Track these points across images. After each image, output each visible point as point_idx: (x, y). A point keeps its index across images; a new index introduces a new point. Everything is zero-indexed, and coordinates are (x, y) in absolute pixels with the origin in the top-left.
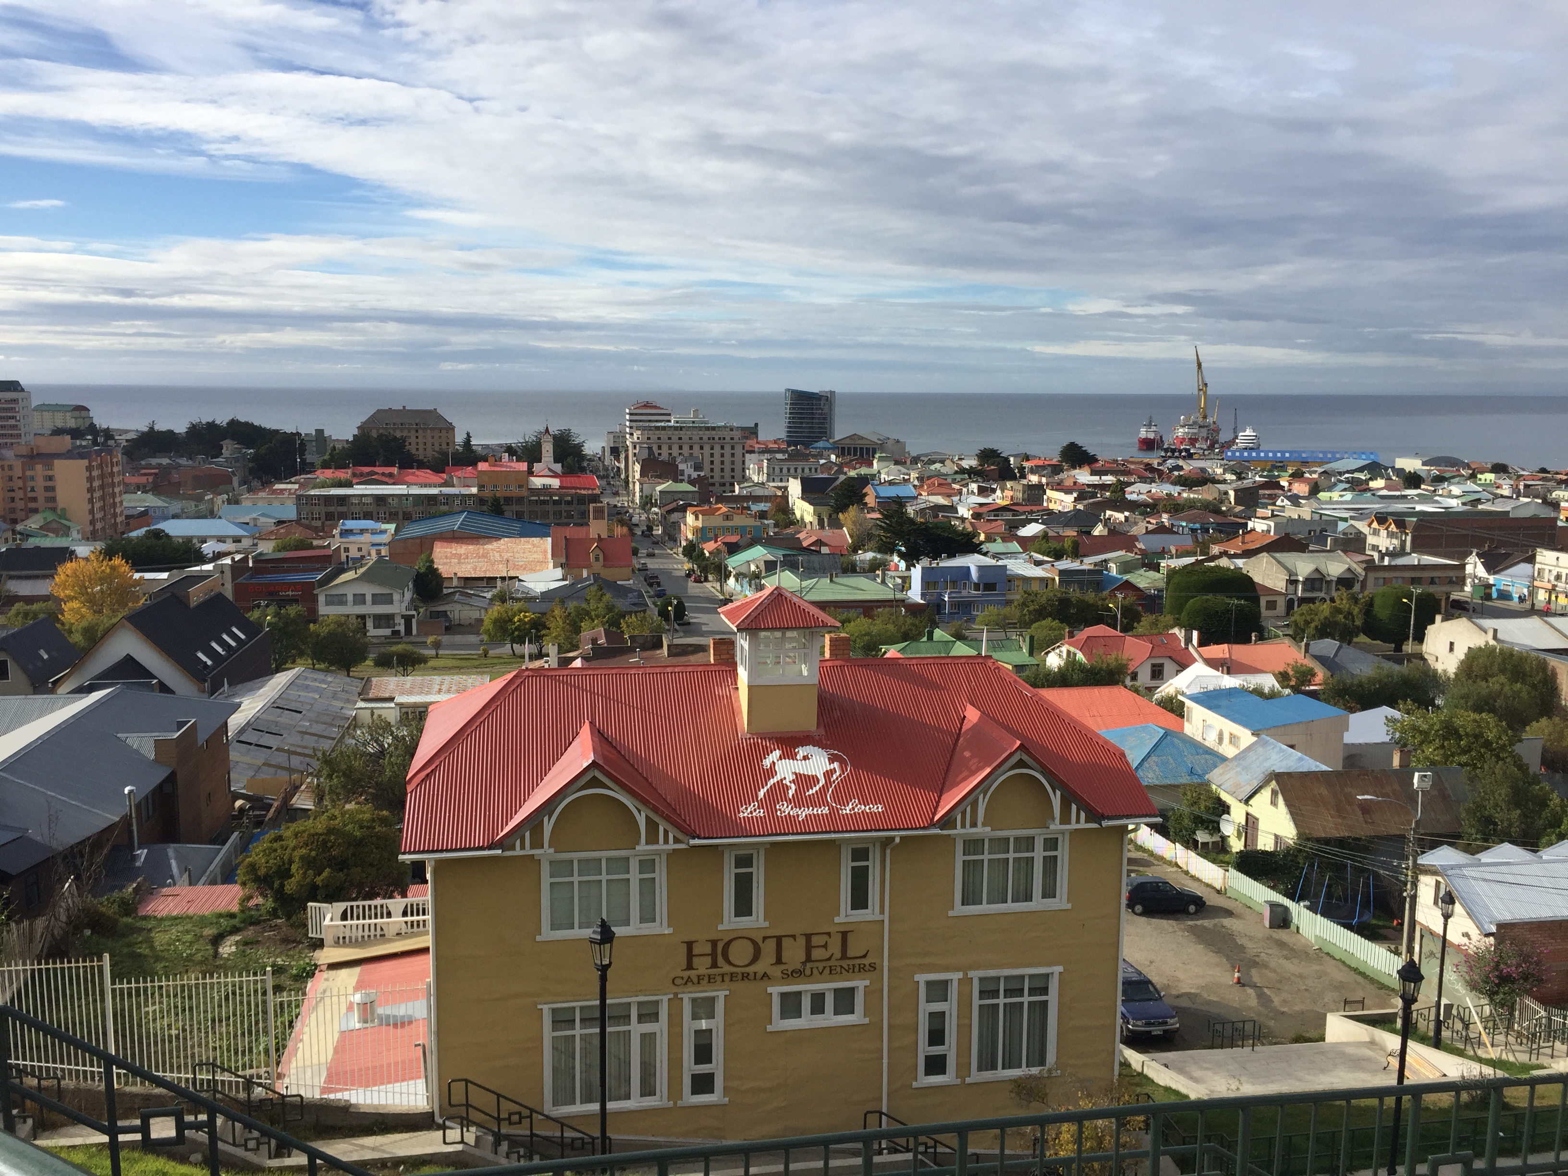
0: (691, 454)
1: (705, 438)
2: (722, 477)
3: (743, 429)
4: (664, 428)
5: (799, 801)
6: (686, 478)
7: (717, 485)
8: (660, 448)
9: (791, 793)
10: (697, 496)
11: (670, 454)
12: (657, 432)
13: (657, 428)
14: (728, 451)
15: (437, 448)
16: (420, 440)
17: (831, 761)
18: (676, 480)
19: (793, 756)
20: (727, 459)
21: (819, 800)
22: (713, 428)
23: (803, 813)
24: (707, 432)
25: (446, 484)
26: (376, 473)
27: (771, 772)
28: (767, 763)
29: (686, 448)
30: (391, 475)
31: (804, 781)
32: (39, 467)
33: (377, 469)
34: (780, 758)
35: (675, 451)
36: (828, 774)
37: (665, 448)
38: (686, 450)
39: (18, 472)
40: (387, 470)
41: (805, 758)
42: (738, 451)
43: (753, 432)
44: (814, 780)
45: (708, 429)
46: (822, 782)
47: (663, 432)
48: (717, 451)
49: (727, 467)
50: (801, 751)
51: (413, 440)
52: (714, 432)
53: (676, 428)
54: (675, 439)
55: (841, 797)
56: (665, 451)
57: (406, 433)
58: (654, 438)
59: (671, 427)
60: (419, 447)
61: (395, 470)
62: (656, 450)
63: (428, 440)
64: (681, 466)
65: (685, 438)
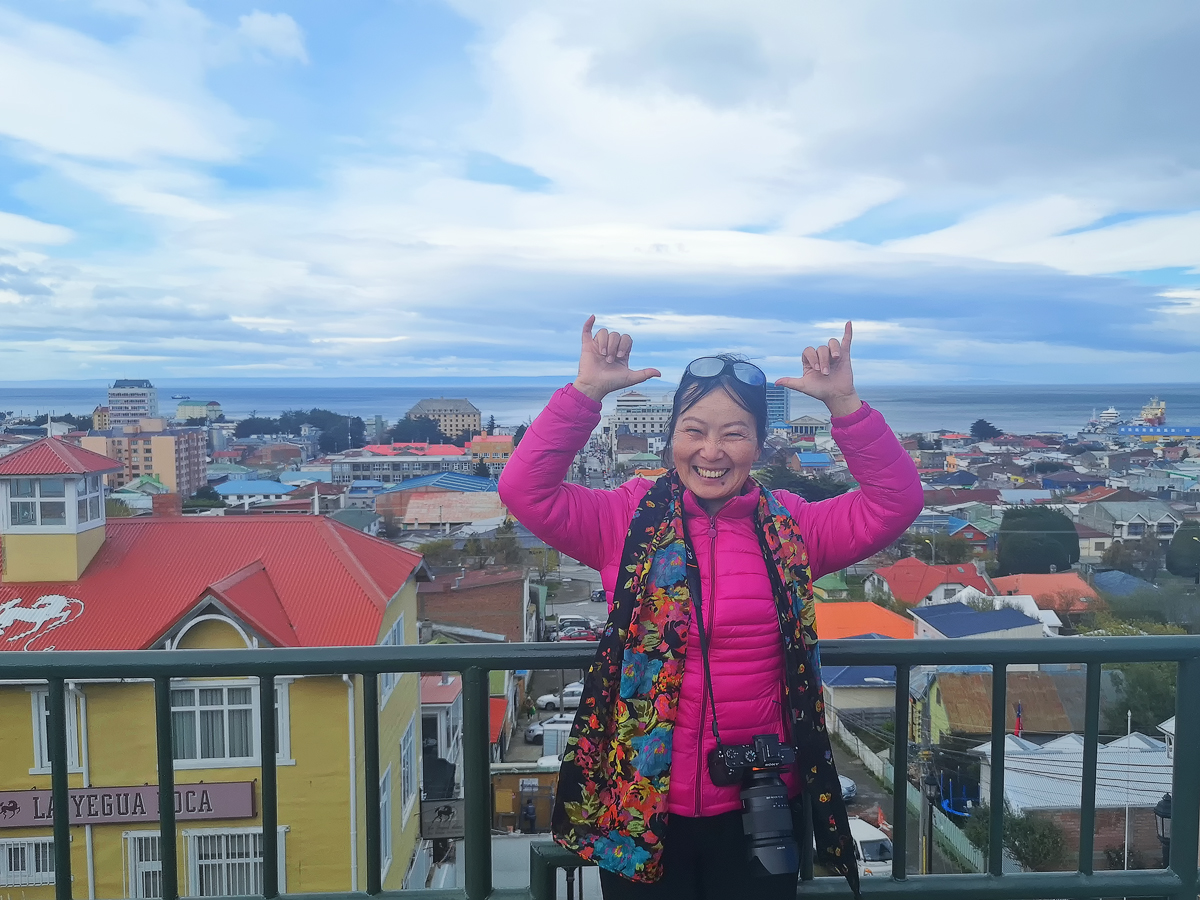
4: (639, 411)
6: (655, 449)
8: (636, 426)
10: (660, 463)
11: (644, 431)
12: (634, 414)
13: (636, 412)
15: (461, 428)
16: (448, 422)
17: (64, 610)
18: (645, 451)
26: (411, 448)
29: (656, 426)
30: (422, 449)
32: (141, 442)
33: (411, 445)
34: (15, 607)
35: (648, 429)
37: (640, 426)
39: (125, 445)
40: (419, 445)
41: (41, 606)
47: (639, 414)
50: (45, 599)
51: (442, 423)
53: (649, 410)
56: (640, 429)
57: (437, 417)
58: (631, 419)
59: (644, 411)
60: (449, 426)
61: (426, 445)
62: (632, 428)
63: (454, 423)
64: (650, 440)
65: (656, 419)
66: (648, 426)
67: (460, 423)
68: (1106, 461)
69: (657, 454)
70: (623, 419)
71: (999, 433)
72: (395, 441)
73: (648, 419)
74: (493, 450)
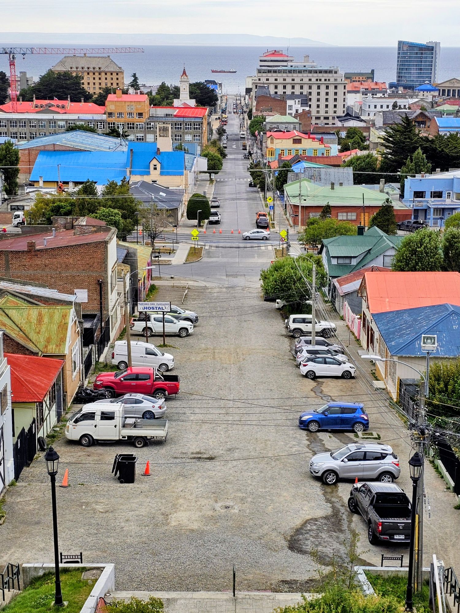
0: (301, 93)
1: (314, 80)
2: (327, 112)
4: (280, 72)
6: (293, 112)
7: (322, 118)
8: (276, 87)
11: (284, 93)
12: (275, 75)
14: (332, 90)
15: (103, 86)
16: (91, 80)
18: (284, 113)
20: (331, 97)
22: (321, 72)
24: (315, 75)
26: (53, 106)
29: (297, 87)
33: (52, 102)
35: (289, 91)
37: (280, 87)
40: (61, 103)
45: (316, 72)
47: (279, 75)
48: (323, 90)
49: (331, 103)
51: (85, 81)
52: (320, 75)
53: (290, 72)
54: (289, 80)
56: (280, 91)
57: (80, 75)
58: (272, 80)
59: (285, 72)
60: (92, 84)
62: (272, 90)
64: (289, 102)
65: (297, 80)
66: (289, 87)
67: (103, 81)
69: (295, 117)
70: (263, 80)
72: (37, 99)
74: (128, 110)
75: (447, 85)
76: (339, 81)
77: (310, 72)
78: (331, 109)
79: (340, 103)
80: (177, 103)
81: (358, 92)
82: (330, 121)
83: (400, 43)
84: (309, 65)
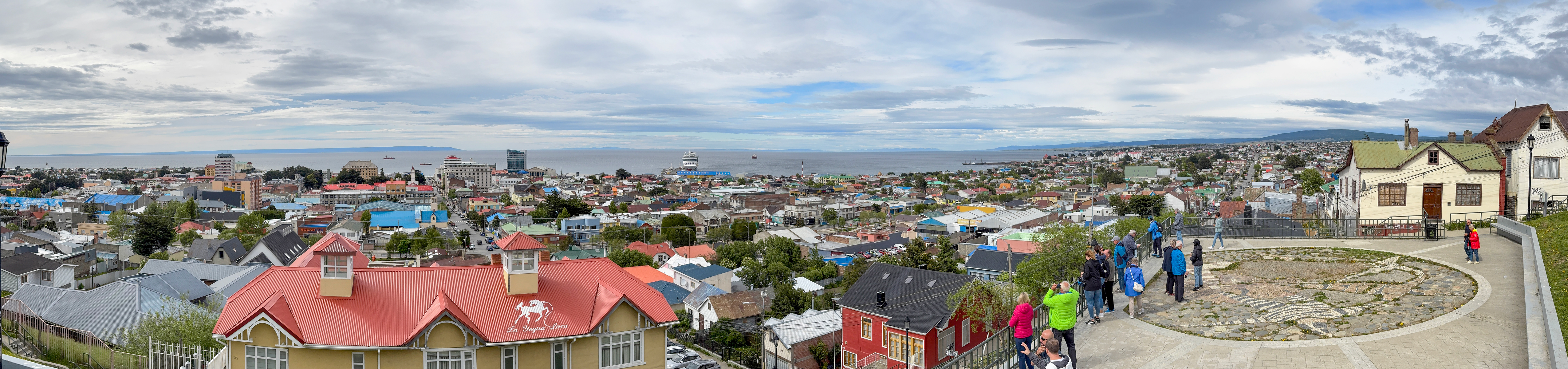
0: (470, 176)
1: (475, 170)
2: (483, 186)
3: (490, 166)
4: (459, 166)
5: (532, 324)
6: (468, 186)
7: (481, 189)
8: (457, 174)
9: (528, 321)
10: (472, 193)
11: (461, 176)
12: (456, 168)
13: (456, 166)
14: (484, 174)
15: (371, 175)
16: (365, 173)
17: (545, 306)
18: (464, 187)
19: (528, 305)
20: (484, 178)
21: (540, 324)
22: (479, 166)
23: (534, 330)
24: (476, 167)
25: (374, 190)
26: (349, 187)
27: (520, 312)
28: (518, 308)
29: (468, 174)
30: (354, 186)
31: (534, 316)
33: (348, 184)
34: (523, 306)
35: (463, 176)
36: (544, 312)
37: (459, 174)
38: (468, 175)
40: (352, 184)
41: (534, 305)
42: (489, 175)
43: (494, 167)
44: (537, 315)
46: (541, 316)
47: (458, 168)
48: (480, 175)
49: (484, 181)
50: (532, 302)
51: (362, 173)
53: (464, 166)
55: (550, 322)
57: (359, 170)
58: (455, 170)
59: (462, 166)
60: (365, 175)
61: (355, 184)
63: (368, 173)
64: (466, 181)
65: (467, 170)
66: (463, 174)
68: (681, 188)
69: (470, 188)
70: (449, 170)
71: (629, 175)
72: (340, 183)
73: (463, 170)
74: (397, 188)
75: (532, 170)
76: (488, 170)
77: (474, 166)
78: (484, 184)
79: (489, 181)
80: (409, 183)
81: (494, 175)
82: (485, 190)
83: (508, 150)
84: (473, 163)
